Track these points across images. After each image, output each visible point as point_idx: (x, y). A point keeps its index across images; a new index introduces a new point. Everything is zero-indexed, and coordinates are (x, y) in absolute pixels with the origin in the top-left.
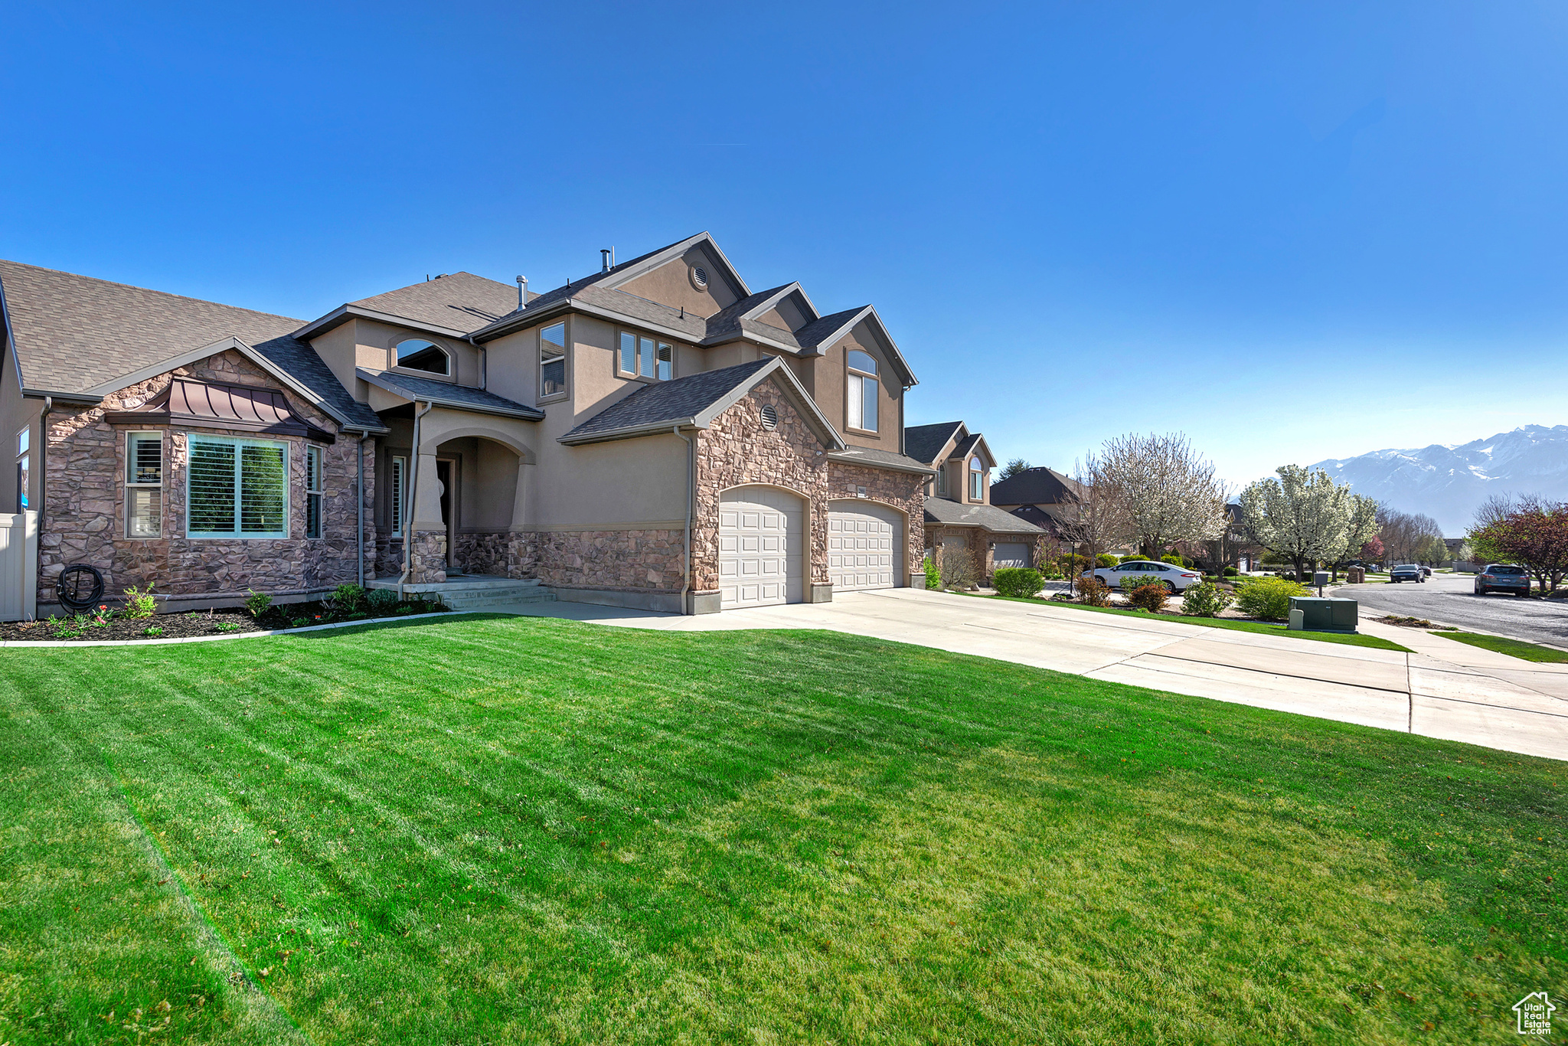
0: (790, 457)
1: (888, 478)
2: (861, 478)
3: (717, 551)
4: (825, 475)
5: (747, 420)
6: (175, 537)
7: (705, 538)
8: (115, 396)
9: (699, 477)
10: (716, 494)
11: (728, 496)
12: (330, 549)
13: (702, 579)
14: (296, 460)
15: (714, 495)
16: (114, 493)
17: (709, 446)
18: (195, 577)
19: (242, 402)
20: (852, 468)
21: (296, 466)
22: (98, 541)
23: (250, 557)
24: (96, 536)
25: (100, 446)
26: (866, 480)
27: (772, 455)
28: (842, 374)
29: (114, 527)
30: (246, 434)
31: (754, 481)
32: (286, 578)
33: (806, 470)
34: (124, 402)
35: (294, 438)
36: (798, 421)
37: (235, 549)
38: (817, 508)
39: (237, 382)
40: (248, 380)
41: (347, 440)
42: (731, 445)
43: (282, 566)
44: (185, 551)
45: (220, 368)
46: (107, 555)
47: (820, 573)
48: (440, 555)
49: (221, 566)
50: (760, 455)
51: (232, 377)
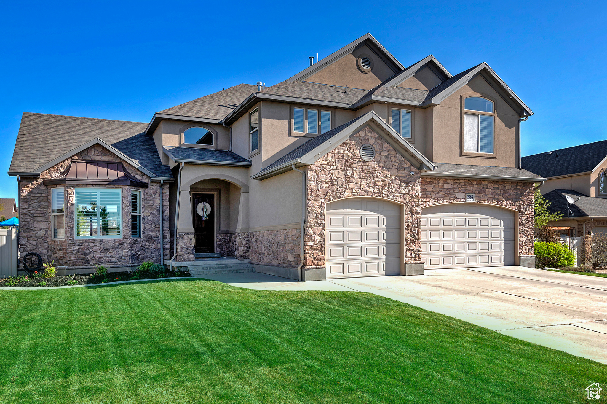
0: (386, 177)
1: (497, 186)
2: (470, 188)
3: (324, 241)
4: (419, 189)
5: (348, 156)
6: (70, 238)
7: (314, 233)
8: (47, 172)
9: (309, 195)
10: (323, 205)
11: (332, 206)
12: (147, 243)
13: (312, 259)
14: (125, 198)
15: (321, 206)
16: (48, 218)
17: (317, 174)
18: (78, 258)
19: (102, 170)
20: (461, 181)
21: (125, 201)
22: (41, 241)
23: (104, 248)
24: (41, 239)
25: (41, 196)
26: (475, 189)
27: (370, 177)
28: (458, 115)
29: (48, 234)
30: (101, 186)
31: (355, 195)
32: (121, 258)
33: (400, 185)
34: (51, 175)
35: (123, 187)
36: (393, 153)
37: (97, 244)
38: (411, 211)
39: (101, 160)
40: (106, 158)
41: (155, 186)
42: (336, 173)
43: (119, 253)
44: (74, 246)
45: (93, 154)
46: (45, 248)
47: (413, 255)
48: (191, 246)
49: (90, 253)
50: (360, 178)
51: (98, 158)
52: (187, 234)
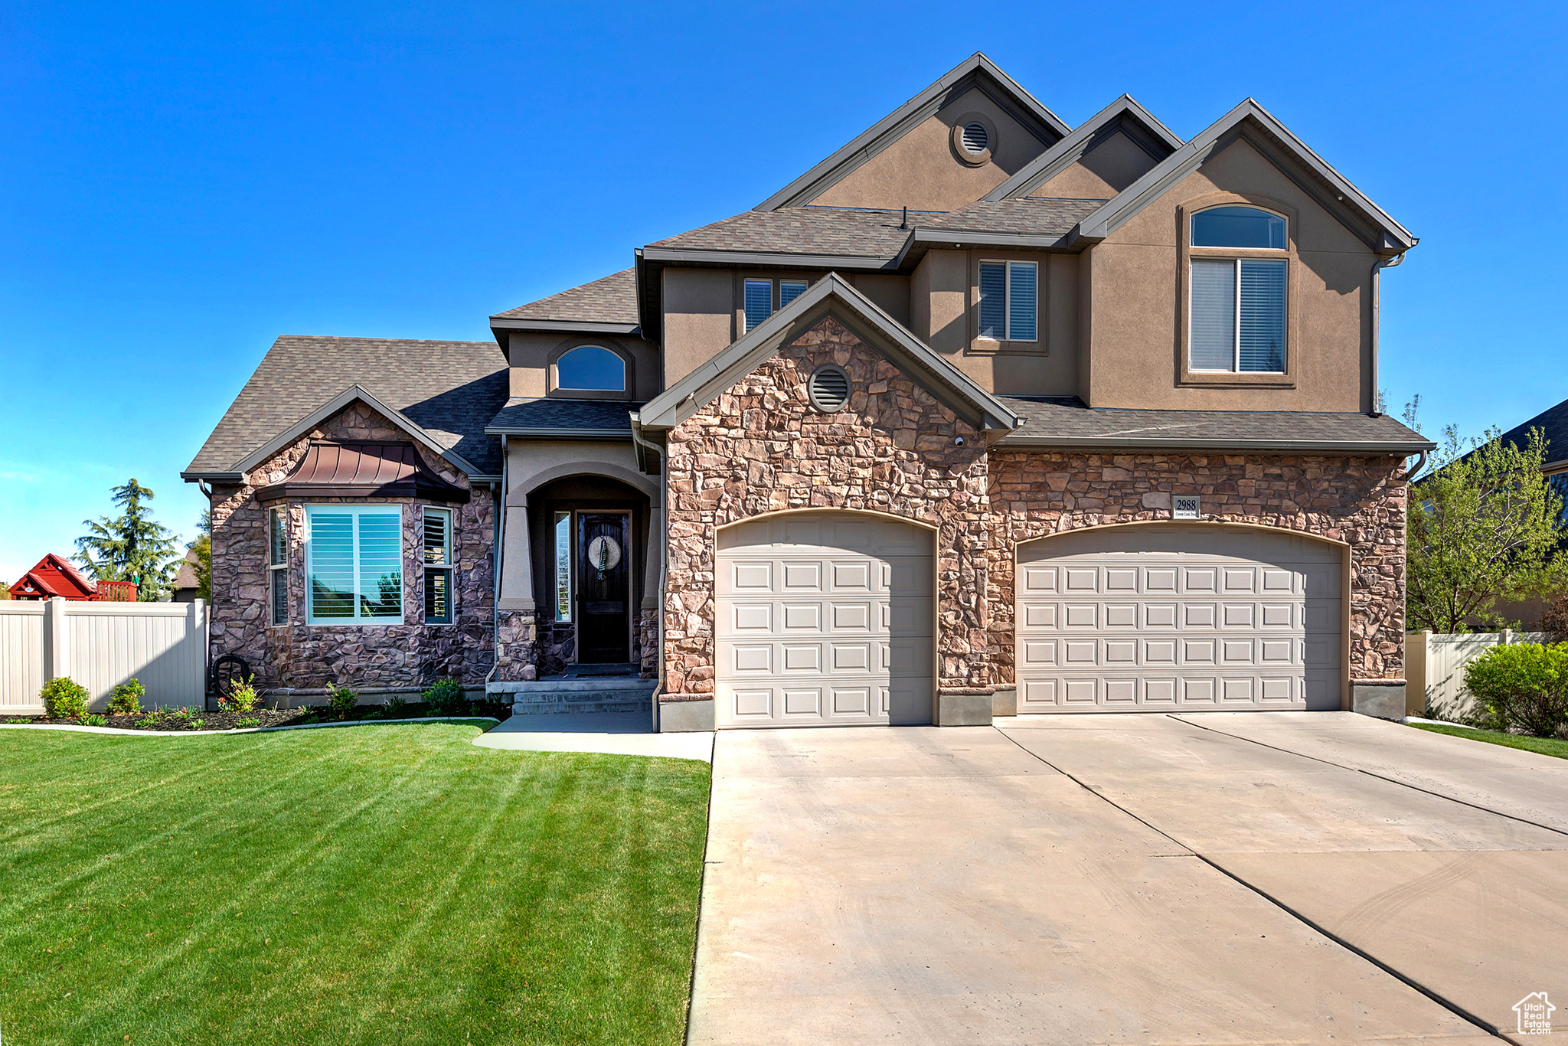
0: (884, 454)
1: (1276, 471)
2: (1186, 478)
3: (713, 629)
4: (982, 484)
5: (777, 400)
6: (296, 623)
7: (686, 607)
8: (263, 471)
9: (672, 506)
10: (708, 534)
11: (733, 536)
12: (467, 637)
13: (681, 675)
14: (408, 527)
15: (704, 536)
16: (264, 576)
17: (693, 453)
18: (314, 670)
19: (370, 461)
20: (1157, 459)
21: (408, 535)
22: (252, 630)
23: (365, 646)
24: (251, 624)
25: (251, 527)
26: (1201, 480)
27: (839, 456)
28: (1171, 265)
29: (265, 614)
30: (358, 500)
31: (796, 506)
32: (401, 672)
33: (926, 476)
34: (270, 476)
35: (405, 500)
36: (902, 386)
37: (351, 637)
38: (958, 546)
39: (369, 438)
40: (378, 434)
41: (483, 497)
42: (743, 448)
43: (397, 658)
44: (305, 640)
45: (352, 424)
46: (260, 644)
47: (964, 671)
48: (528, 643)
49: (337, 657)
50: (809, 458)
51: (363, 434)
52: (518, 614)
